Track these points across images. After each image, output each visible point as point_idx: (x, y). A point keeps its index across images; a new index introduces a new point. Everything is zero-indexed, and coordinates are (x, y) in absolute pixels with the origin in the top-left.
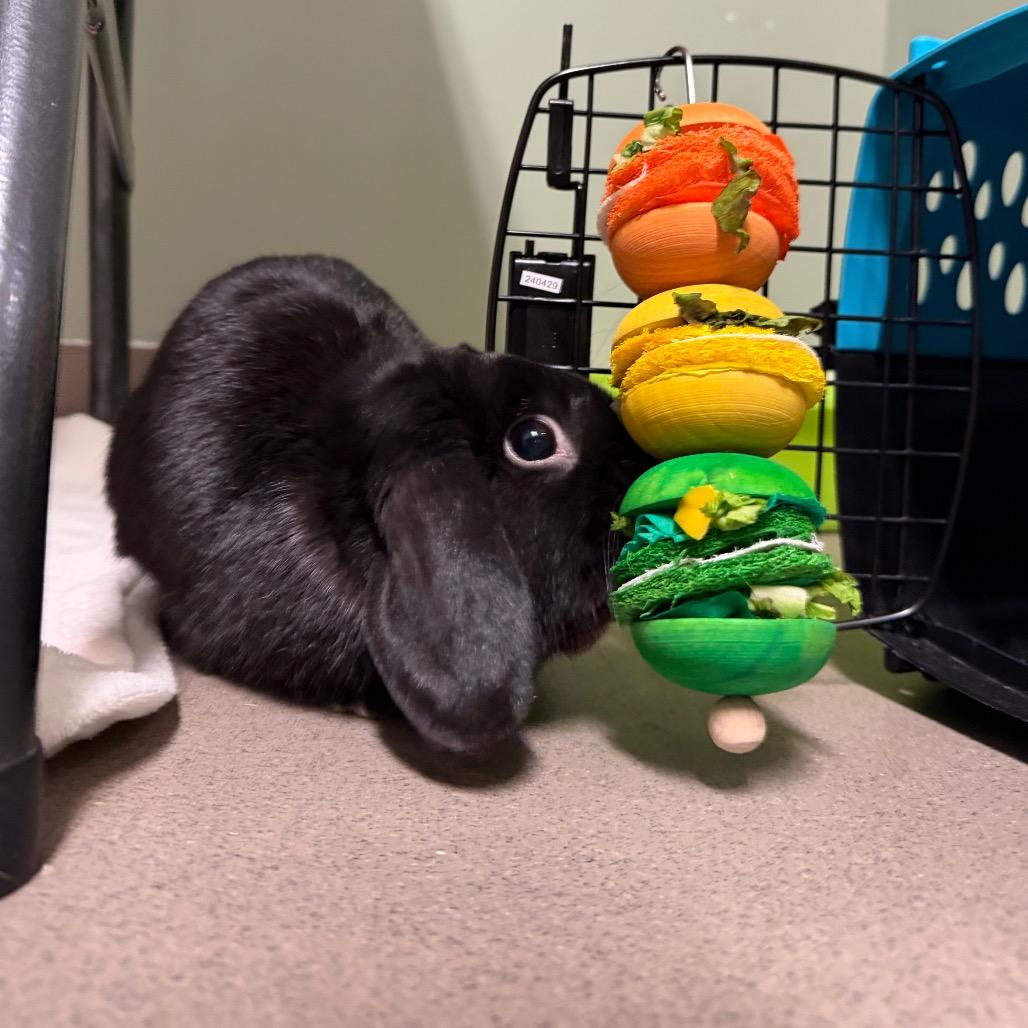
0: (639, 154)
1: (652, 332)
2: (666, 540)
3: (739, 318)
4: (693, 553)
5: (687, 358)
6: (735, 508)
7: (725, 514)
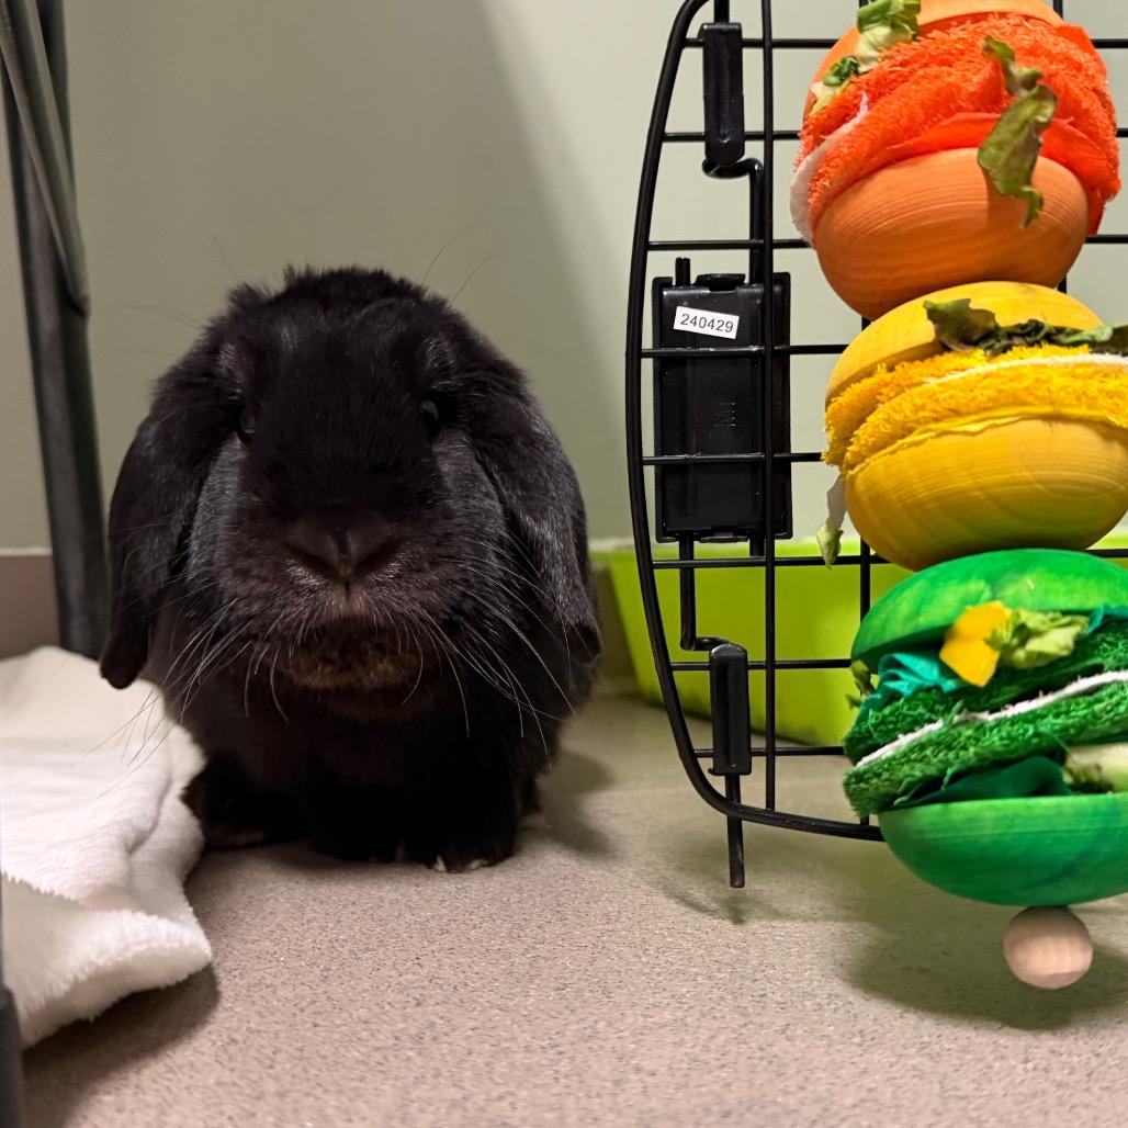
0: (853, 78)
1: (891, 369)
2: (929, 690)
3: (1033, 334)
4: (974, 705)
5: (953, 406)
6: (1037, 634)
7: (1023, 643)
